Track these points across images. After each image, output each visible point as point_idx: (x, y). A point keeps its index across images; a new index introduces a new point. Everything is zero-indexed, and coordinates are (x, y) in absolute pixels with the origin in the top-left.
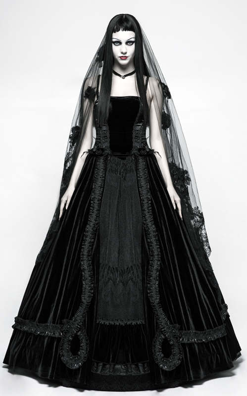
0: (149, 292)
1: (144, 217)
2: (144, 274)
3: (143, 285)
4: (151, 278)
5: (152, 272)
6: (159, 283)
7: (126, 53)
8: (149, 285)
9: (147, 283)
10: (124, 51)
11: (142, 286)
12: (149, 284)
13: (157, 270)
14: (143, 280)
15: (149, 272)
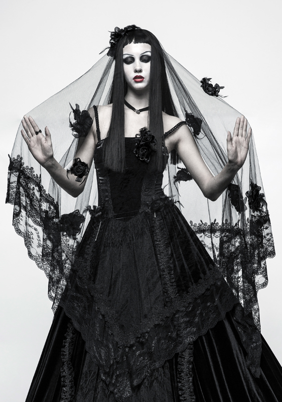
0: (180, 394)
1: (166, 292)
2: (173, 370)
3: (172, 385)
4: (182, 374)
5: (183, 365)
6: (193, 380)
7: (140, 71)
8: (180, 384)
9: (177, 382)
10: (138, 68)
11: (170, 387)
12: (180, 382)
13: (189, 362)
14: (172, 379)
15: (179, 366)
